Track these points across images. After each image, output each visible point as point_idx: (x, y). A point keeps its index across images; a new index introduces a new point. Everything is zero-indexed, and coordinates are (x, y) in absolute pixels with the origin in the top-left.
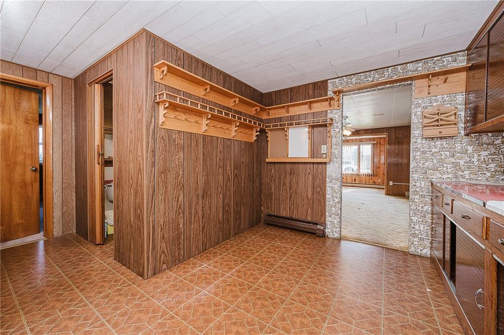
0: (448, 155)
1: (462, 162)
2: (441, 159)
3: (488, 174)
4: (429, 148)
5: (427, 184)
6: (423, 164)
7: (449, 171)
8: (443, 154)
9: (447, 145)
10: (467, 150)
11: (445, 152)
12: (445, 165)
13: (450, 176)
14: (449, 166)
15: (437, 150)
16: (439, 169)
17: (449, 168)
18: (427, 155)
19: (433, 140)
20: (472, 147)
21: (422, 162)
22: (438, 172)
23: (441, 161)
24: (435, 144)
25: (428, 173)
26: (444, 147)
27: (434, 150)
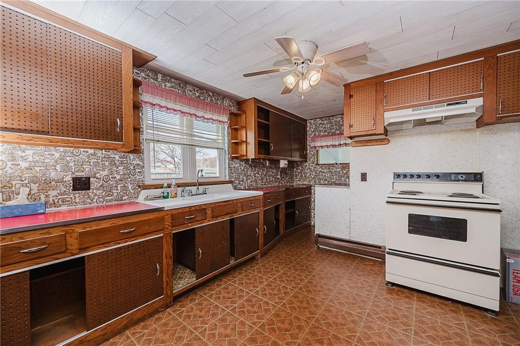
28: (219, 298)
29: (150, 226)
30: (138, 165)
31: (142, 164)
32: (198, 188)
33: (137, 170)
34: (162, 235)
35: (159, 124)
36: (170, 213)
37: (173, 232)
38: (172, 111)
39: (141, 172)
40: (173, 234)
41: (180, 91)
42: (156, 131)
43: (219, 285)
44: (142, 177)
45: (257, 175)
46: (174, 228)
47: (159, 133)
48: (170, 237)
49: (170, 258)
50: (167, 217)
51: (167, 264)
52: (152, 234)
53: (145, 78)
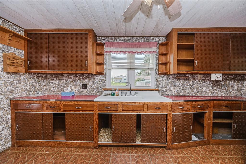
0: (18, 83)
1: (24, 87)
2: (15, 85)
3: (33, 91)
4: (8, 79)
5: (8, 101)
6: (5, 89)
7: (19, 92)
8: (16, 82)
9: (17, 77)
10: (25, 81)
11: (16, 81)
12: (17, 89)
13: (19, 94)
14: (19, 89)
15: (13, 80)
16: (14, 91)
17: (19, 90)
18: (7, 83)
19: (10, 73)
20: (27, 79)
21: (4, 87)
22: (13, 93)
23: (15, 86)
24: (11, 76)
25: (8, 94)
26: (16, 79)
27: (11, 80)
28: (155, 161)
29: (87, 108)
30: (103, 80)
31: (105, 79)
32: (131, 92)
33: (103, 82)
34: (93, 113)
35: (114, 60)
36: (97, 103)
37: (99, 113)
38: (119, 53)
39: (104, 83)
40: (99, 114)
41: (124, 41)
42: (112, 63)
43: (160, 153)
44: (105, 85)
45: (185, 86)
46: (99, 111)
47: (114, 64)
48: (97, 115)
49: (97, 125)
50: (96, 105)
51: (95, 127)
52: (88, 111)
53: (107, 41)
